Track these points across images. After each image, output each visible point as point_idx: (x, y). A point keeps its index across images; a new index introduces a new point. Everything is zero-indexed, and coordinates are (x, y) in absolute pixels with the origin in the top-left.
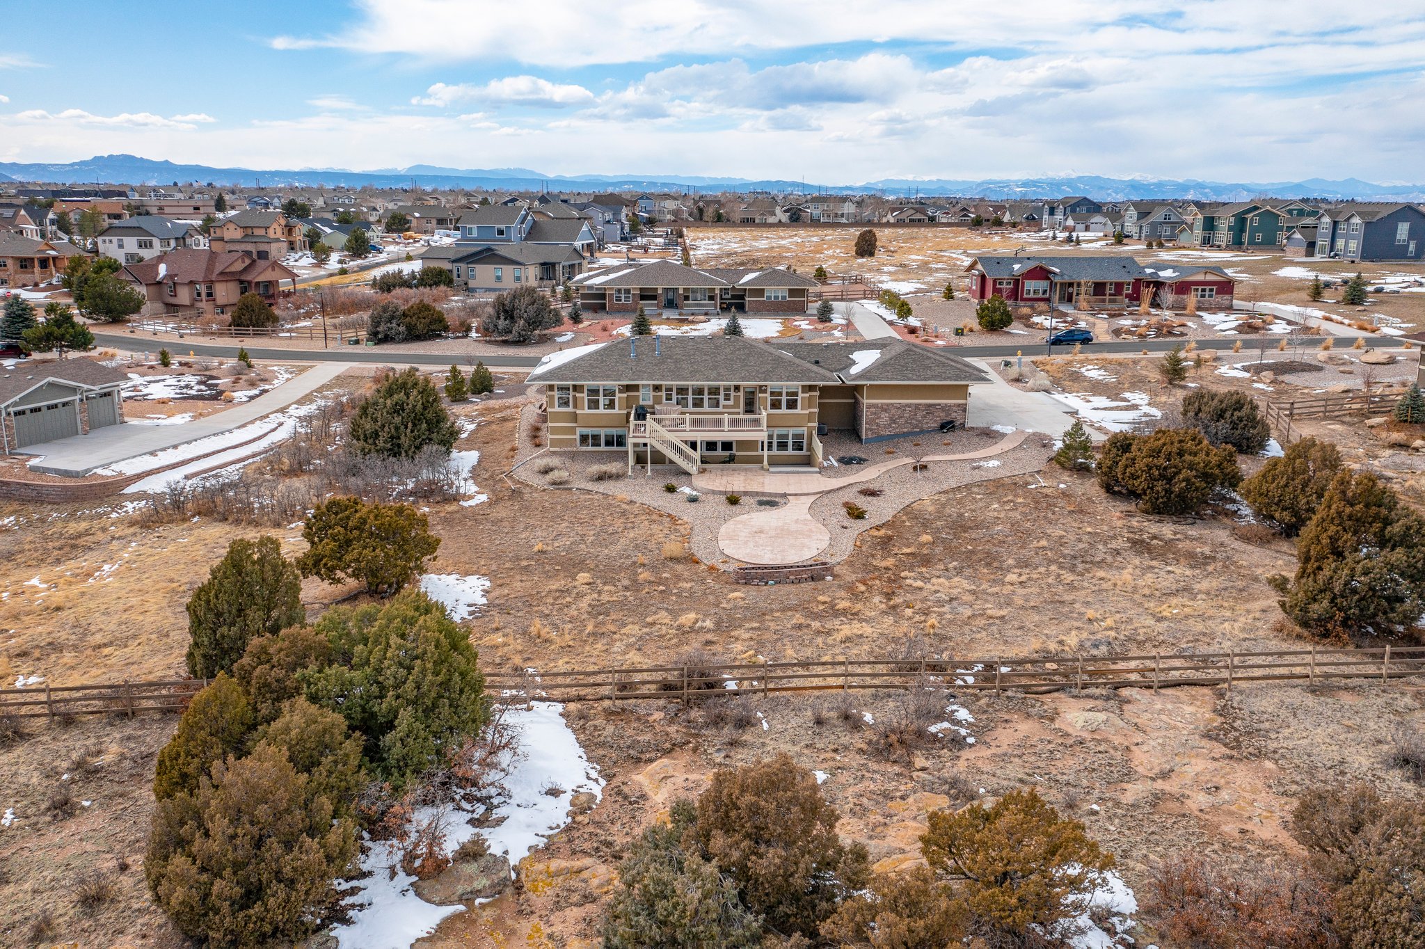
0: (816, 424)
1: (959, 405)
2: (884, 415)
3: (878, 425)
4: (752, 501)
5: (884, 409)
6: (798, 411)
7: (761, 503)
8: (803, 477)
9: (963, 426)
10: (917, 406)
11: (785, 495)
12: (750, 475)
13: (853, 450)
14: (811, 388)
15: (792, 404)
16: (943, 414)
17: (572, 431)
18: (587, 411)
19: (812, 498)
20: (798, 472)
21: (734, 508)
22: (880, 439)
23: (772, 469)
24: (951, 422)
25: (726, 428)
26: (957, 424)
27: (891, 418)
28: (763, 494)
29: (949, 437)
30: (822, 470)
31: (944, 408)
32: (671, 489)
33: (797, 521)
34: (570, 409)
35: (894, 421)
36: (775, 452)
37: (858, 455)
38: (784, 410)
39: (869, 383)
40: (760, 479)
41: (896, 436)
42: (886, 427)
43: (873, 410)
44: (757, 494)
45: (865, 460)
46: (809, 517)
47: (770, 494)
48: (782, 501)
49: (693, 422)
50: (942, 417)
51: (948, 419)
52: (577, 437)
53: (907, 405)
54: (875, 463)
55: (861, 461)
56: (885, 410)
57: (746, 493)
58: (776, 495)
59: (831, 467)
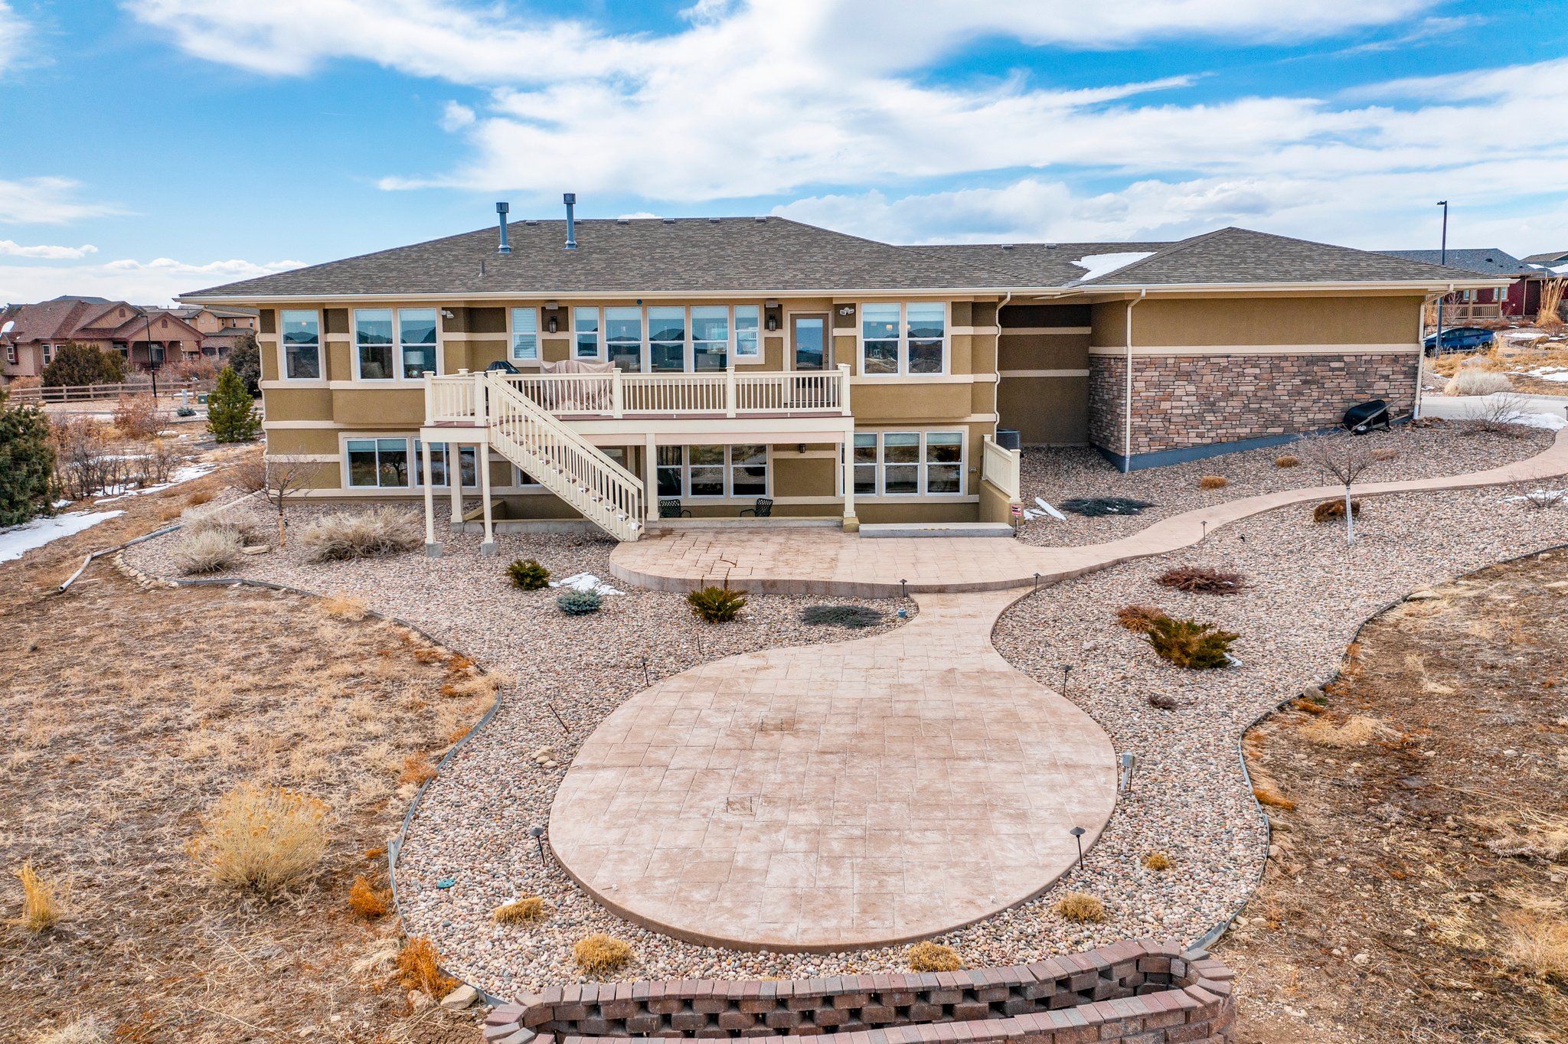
0: (993, 417)
1: (1395, 359)
2: (1184, 389)
3: (1167, 418)
4: (789, 610)
5: (1183, 371)
6: (945, 376)
7: (815, 617)
8: (963, 544)
9: (1407, 417)
10: (1276, 363)
11: (903, 592)
12: (797, 541)
13: (1102, 484)
14: (976, 311)
15: (926, 356)
16: (1349, 385)
17: (326, 440)
18: (357, 382)
19: (1001, 601)
20: (947, 535)
21: (711, 634)
22: (1173, 456)
23: (863, 527)
24: (1378, 404)
25: (731, 410)
26: (1392, 410)
27: (1202, 398)
28: (829, 588)
29: (1379, 443)
30: (1018, 529)
31: (1352, 368)
32: (529, 579)
33: (948, 678)
34: (319, 382)
35: (1212, 407)
36: (881, 496)
37: (1120, 493)
38: (903, 374)
39: (1144, 289)
40: (828, 550)
41: (1219, 446)
42: (1188, 422)
43: (1152, 374)
44: (808, 588)
45: (1142, 506)
46: (996, 662)
47: (854, 589)
48: (892, 609)
49: (635, 397)
50: (1348, 392)
51: (1365, 398)
52: (342, 458)
53: (1247, 360)
54: (1174, 510)
55: (1129, 508)
56: (1187, 376)
57: (769, 588)
58: (873, 591)
59: (1047, 521)
